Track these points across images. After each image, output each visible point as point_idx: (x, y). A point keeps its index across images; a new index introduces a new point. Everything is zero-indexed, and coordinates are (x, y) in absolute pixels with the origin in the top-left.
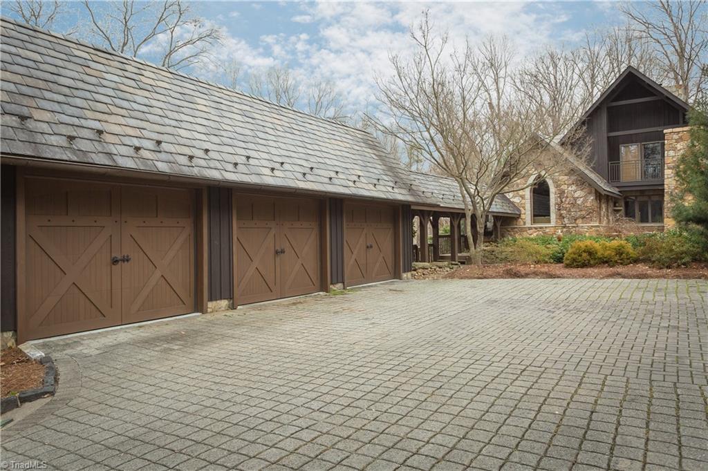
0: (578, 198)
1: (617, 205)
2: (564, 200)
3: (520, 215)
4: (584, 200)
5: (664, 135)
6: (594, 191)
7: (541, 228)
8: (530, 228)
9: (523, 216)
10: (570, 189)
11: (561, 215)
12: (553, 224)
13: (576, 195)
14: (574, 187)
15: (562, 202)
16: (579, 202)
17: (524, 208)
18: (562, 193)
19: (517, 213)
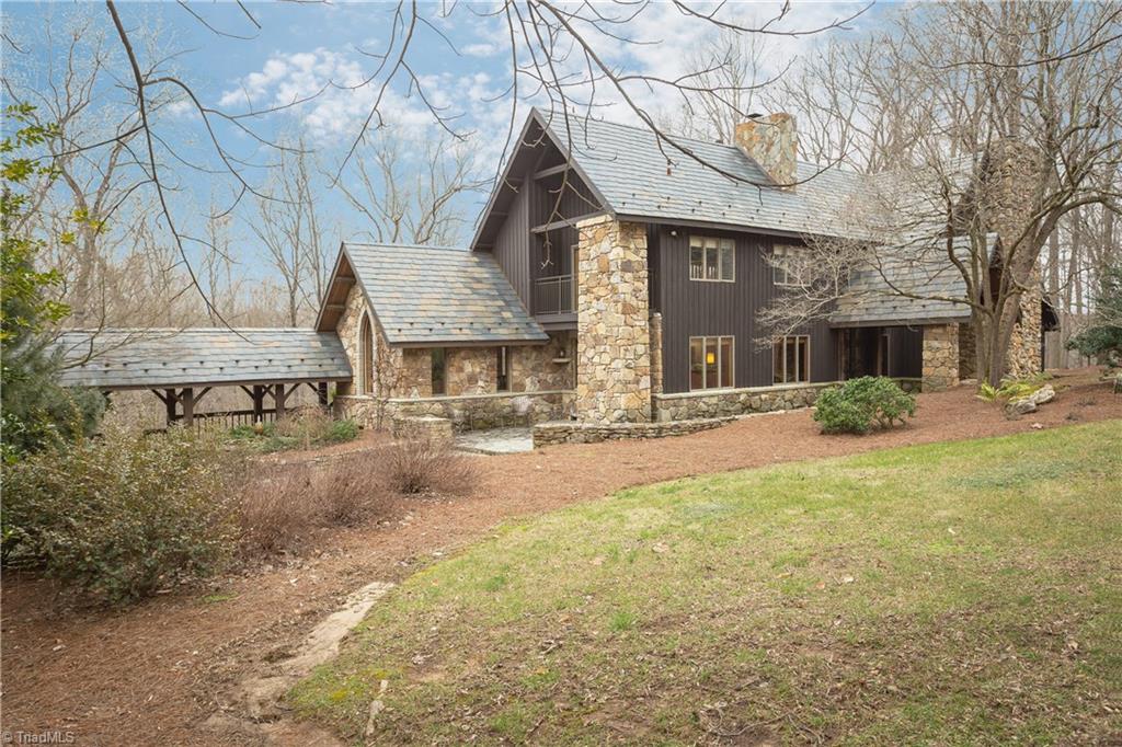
3: (350, 377)
5: (577, 232)
9: (354, 380)
12: (375, 395)
17: (355, 365)
19: (347, 374)
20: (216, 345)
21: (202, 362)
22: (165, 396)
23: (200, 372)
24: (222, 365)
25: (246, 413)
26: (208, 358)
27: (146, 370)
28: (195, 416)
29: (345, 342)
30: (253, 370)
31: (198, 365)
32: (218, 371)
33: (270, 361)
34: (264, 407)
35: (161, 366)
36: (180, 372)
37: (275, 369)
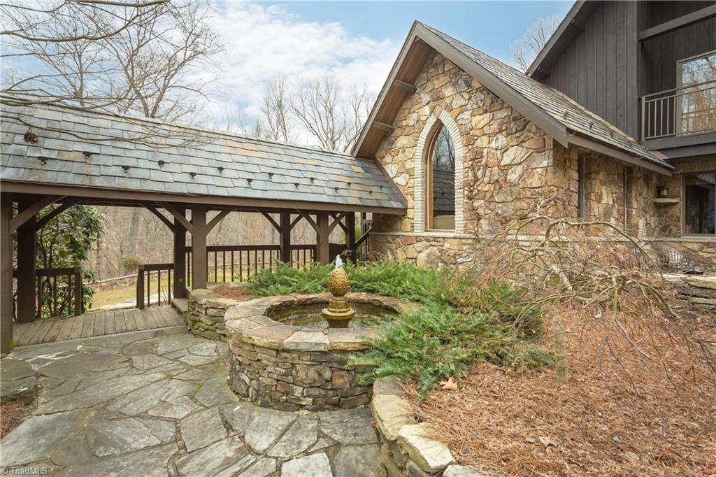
0: (510, 165)
1: (665, 193)
2: (480, 173)
3: (405, 209)
4: (525, 171)
6: (550, 143)
7: (435, 239)
8: (418, 239)
9: (410, 213)
10: (493, 145)
11: (474, 209)
12: (458, 231)
13: (506, 160)
14: (502, 140)
15: (476, 179)
16: (513, 177)
17: (412, 194)
18: (477, 157)
19: (400, 206)
20: (240, 152)
21: (221, 169)
22: (173, 222)
23: (218, 181)
24: (251, 176)
25: (271, 248)
26: (230, 166)
27: (126, 168)
28: (210, 249)
29: (391, 170)
30: (292, 187)
31: (215, 172)
32: (245, 183)
33: (312, 179)
34: (292, 243)
35: (156, 166)
36: (187, 178)
37: (320, 190)
